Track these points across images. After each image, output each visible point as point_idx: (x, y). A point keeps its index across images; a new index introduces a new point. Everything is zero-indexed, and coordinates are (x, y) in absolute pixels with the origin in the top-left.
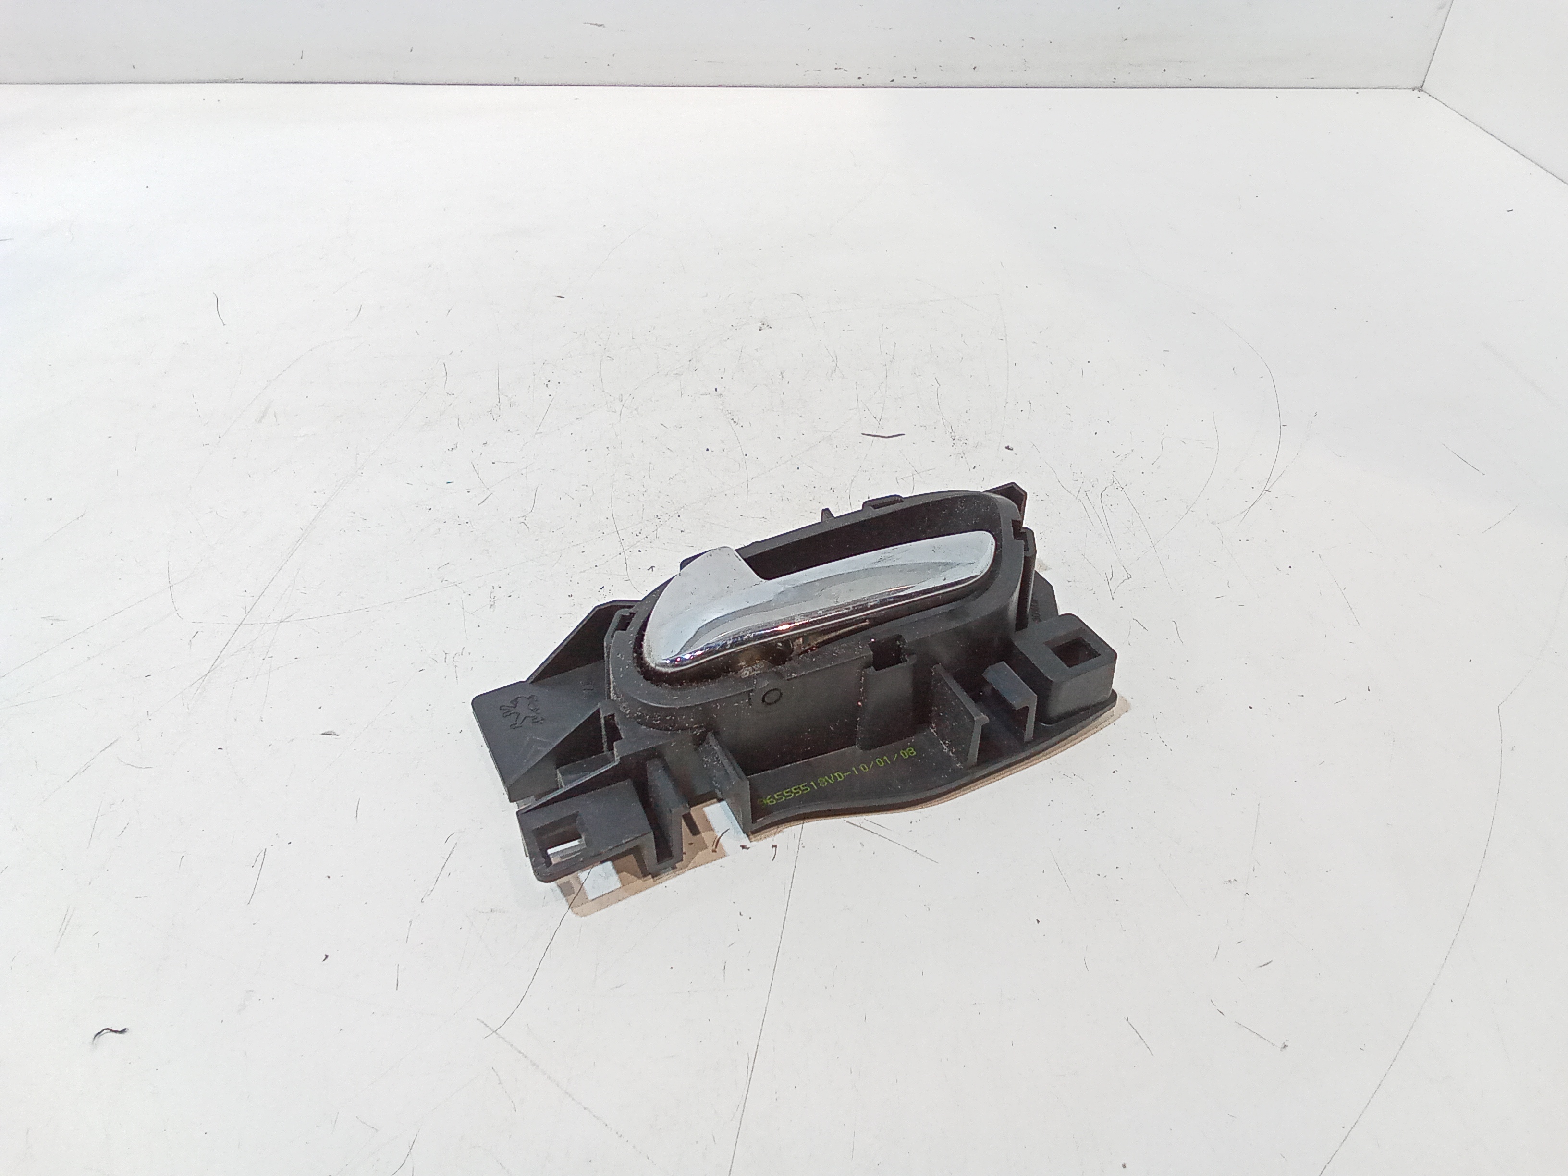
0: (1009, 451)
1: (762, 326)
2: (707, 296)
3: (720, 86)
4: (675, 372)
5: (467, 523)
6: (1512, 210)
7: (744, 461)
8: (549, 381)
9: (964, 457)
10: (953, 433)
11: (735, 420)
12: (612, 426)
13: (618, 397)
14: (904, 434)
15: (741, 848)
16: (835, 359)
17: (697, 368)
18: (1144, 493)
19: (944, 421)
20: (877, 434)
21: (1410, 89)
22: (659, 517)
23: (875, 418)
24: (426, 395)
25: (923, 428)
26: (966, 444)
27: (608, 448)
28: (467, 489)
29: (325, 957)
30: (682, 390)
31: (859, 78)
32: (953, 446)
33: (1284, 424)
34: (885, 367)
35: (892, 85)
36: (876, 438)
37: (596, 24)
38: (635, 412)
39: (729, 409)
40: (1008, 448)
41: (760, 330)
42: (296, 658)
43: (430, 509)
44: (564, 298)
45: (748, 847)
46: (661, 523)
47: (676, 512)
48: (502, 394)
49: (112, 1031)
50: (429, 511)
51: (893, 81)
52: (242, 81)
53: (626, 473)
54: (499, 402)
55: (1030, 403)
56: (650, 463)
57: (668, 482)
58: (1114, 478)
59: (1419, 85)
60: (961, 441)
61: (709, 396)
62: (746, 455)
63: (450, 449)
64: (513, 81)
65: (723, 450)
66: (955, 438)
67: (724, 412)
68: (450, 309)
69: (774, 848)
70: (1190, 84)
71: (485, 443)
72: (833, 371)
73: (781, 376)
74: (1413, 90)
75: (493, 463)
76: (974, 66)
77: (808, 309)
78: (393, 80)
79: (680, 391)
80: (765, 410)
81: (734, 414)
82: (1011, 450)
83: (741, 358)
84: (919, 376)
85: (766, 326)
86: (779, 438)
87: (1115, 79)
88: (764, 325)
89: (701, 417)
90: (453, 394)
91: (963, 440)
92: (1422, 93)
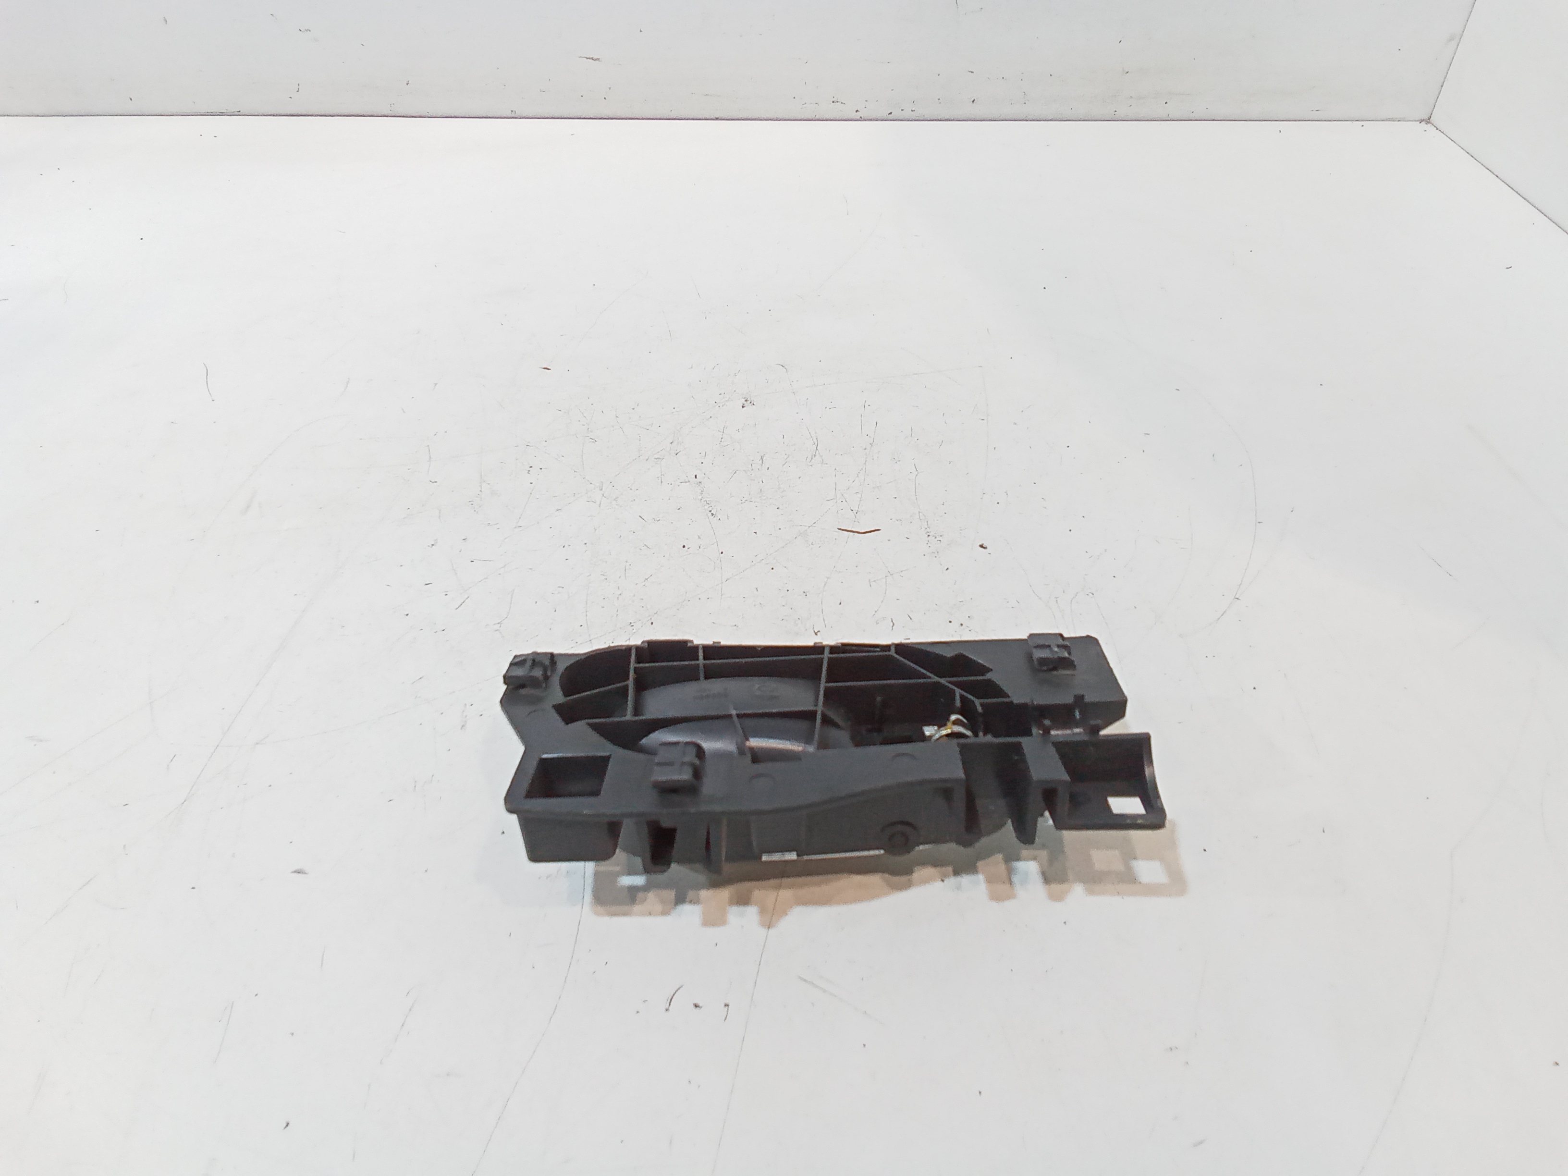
0: (982, 549)
1: (745, 403)
2: (692, 368)
3: (717, 119)
4: (656, 456)
5: (443, 630)
6: (1511, 267)
7: (719, 560)
8: (531, 467)
9: (937, 557)
10: (928, 528)
11: (712, 512)
12: (592, 519)
13: (598, 485)
14: (879, 530)
15: (694, 1007)
16: (816, 441)
17: (678, 451)
18: (1114, 600)
19: (921, 514)
20: (853, 529)
21: (1418, 121)
22: (632, 624)
23: (852, 510)
24: (409, 482)
25: (899, 522)
26: (940, 541)
27: (585, 544)
28: (445, 592)
29: (284, 1124)
30: (662, 476)
31: (857, 111)
32: (927, 544)
33: (1260, 522)
34: (865, 451)
35: (890, 118)
36: (852, 533)
37: (592, 59)
38: (614, 502)
39: (707, 500)
40: (981, 546)
41: (743, 407)
42: (270, 786)
43: (407, 615)
44: (550, 369)
45: (700, 1003)
46: (634, 631)
47: (649, 618)
48: (484, 482)
50: (407, 617)
51: (891, 113)
52: (239, 114)
53: (602, 573)
54: (481, 491)
55: (1007, 494)
56: (627, 562)
57: (643, 584)
58: (1085, 582)
59: (1426, 117)
61: (688, 483)
62: (722, 553)
63: (431, 546)
64: (509, 114)
65: (700, 547)
66: (930, 534)
67: (703, 502)
68: (436, 383)
69: (727, 1007)
70: (1192, 116)
71: (465, 538)
72: (813, 457)
73: (761, 461)
74: (1420, 123)
75: (472, 561)
76: (972, 100)
77: (792, 383)
78: (390, 113)
79: (660, 479)
80: (743, 501)
81: (712, 504)
82: (985, 548)
83: (722, 440)
84: (898, 462)
85: (749, 402)
86: (756, 533)
87: (1116, 111)
88: (747, 402)
89: (679, 509)
90: (436, 482)
91: (937, 537)
92: (1429, 125)
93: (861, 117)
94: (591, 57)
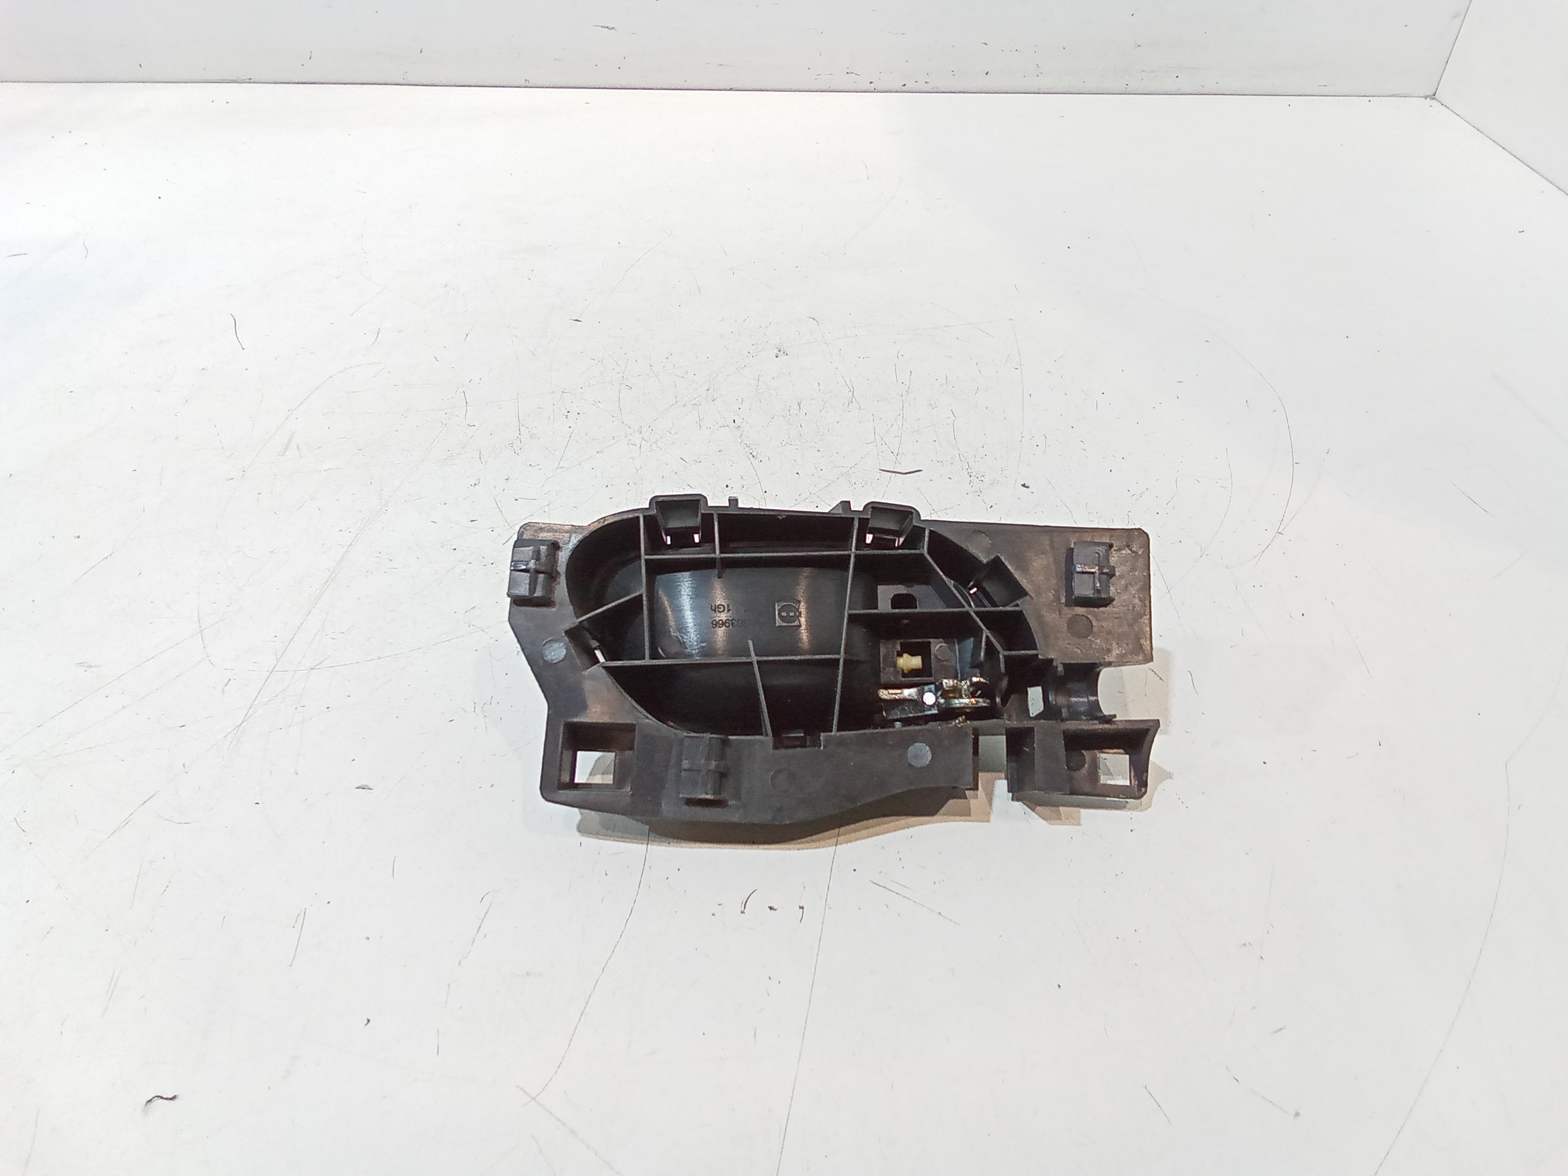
0: (1025, 488)
1: (778, 353)
2: (722, 320)
3: (731, 90)
4: (693, 402)
5: (492, 564)
6: (1523, 231)
7: (763, 498)
8: (569, 412)
9: (981, 495)
11: (753, 454)
12: (633, 460)
13: (637, 429)
14: (921, 471)
15: (769, 909)
16: (851, 388)
17: (715, 398)
18: (1159, 535)
19: (961, 456)
20: (895, 470)
21: (1424, 97)
23: (892, 453)
24: (447, 426)
25: (940, 464)
26: (982, 481)
27: (628, 484)
28: (491, 528)
29: (366, 1021)
30: (701, 421)
31: (871, 83)
32: (970, 483)
33: (1297, 462)
34: (901, 398)
35: (904, 90)
36: (894, 474)
37: (608, 28)
38: (654, 445)
39: (747, 443)
40: (1024, 485)
41: (777, 357)
42: (328, 708)
43: (455, 549)
44: (581, 321)
45: (775, 908)
48: (523, 426)
49: (162, 1098)
50: (455, 551)
51: (905, 85)
54: (520, 434)
55: (1046, 438)
58: (1129, 519)
59: (1431, 93)
61: (727, 428)
62: (766, 492)
63: (473, 485)
64: (523, 83)
65: (743, 487)
66: (972, 475)
67: (743, 445)
68: (468, 333)
69: (801, 910)
70: (1203, 91)
71: (507, 478)
72: (850, 402)
73: (798, 407)
74: (1426, 99)
75: (516, 500)
76: (986, 72)
77: (824, 335)
78: (402, 82)
79: (698, 423)
80: (784, 444)
81: (752, 447)
82: (1028, 487)
83: (758, 387)
84: (935, 408)
85: (782, 352)
86: (798, 473)
87: (1127, 85)
88: (780, 352)
89: (720, 451)
90: (474, 426)
91: (979, 478)
92: (1434, 101)
93: (875, 89)
94: (607, 25)
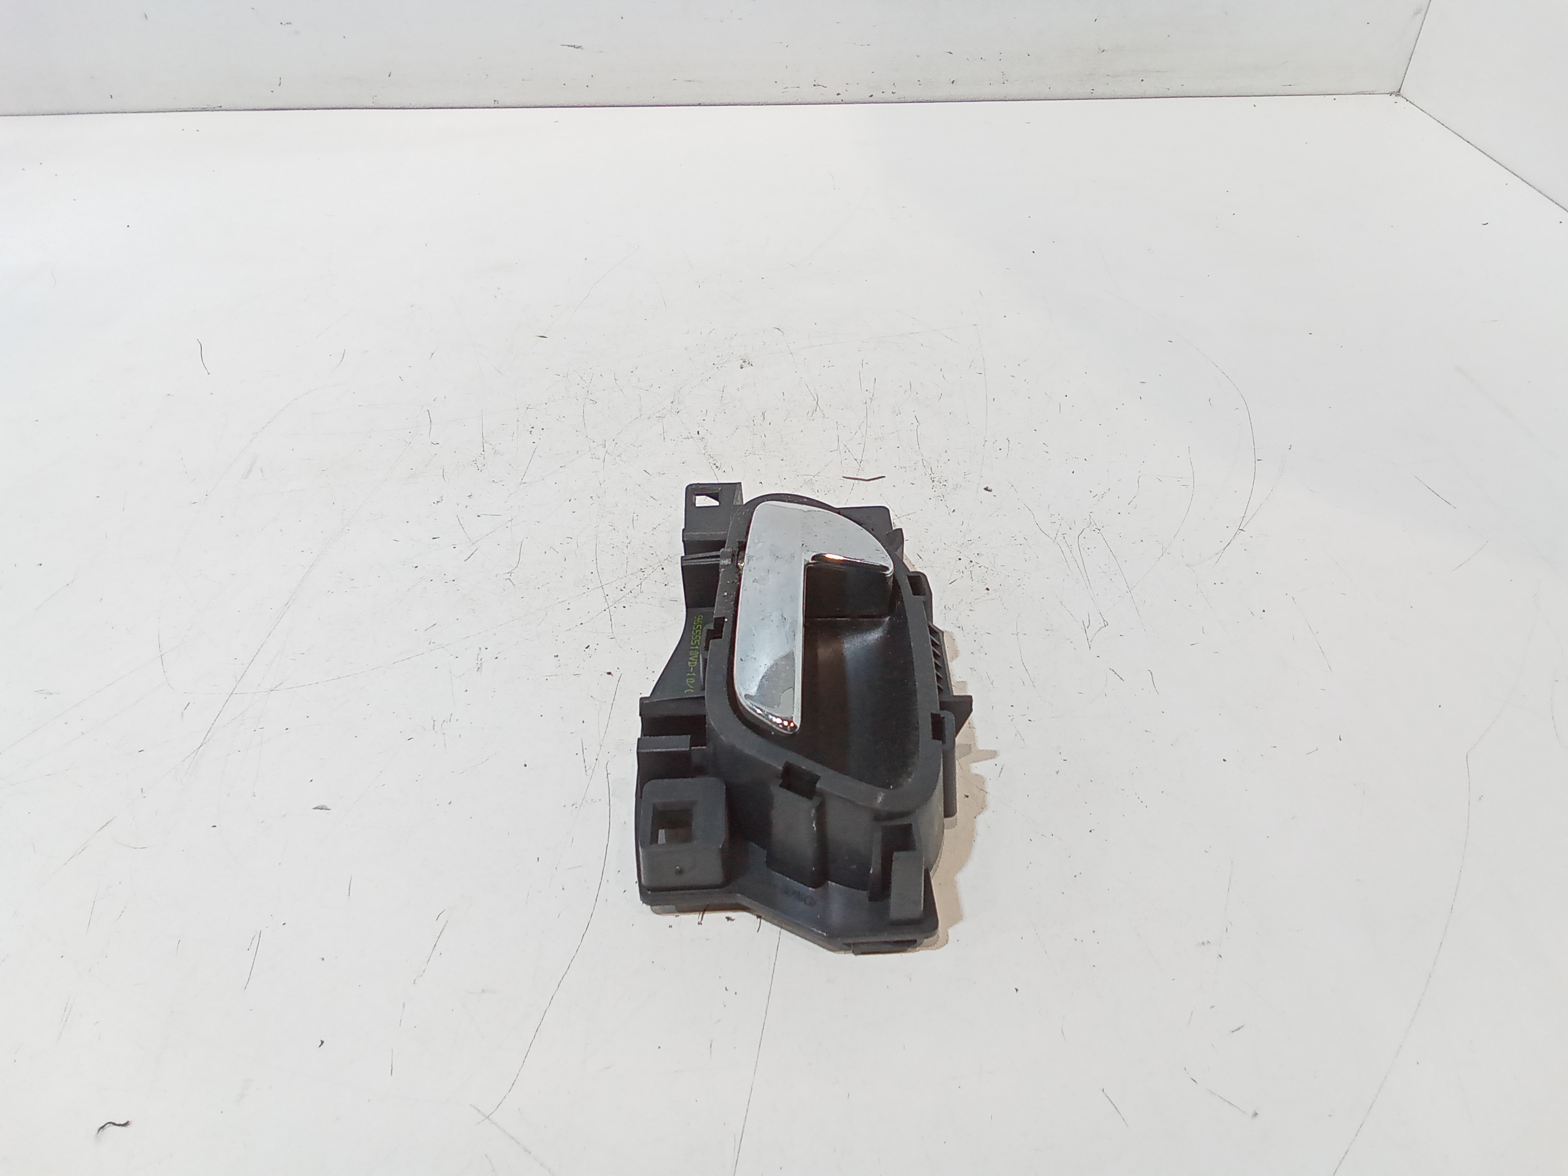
0: (987, 492)
1: (743, 364)
2: (688, 333)
3: (699, 105)
4: (657, 415)
5: (454, 581)
6: (1487, 223)
8: (533, 428)
9: (943, 500)
10: (932, 474)
11: (717, 465)
12: (596, 474)
13: (601, 443)
14: (884, 477)
15: (727, 920)
16: (816, 397)
17: (679, 410)
18: (1120, 535)
19: (924, 461)
20: (858, 477)
21: (1388, 94)
22: (643, 570)
23: (856, 460)
24: (411, 444)
25: (904, 470)
26: (945, 485)
27: (591, 497)
28: (453, 545)
29: (320, 1043)
30: (665, 433)
32: (933, 488)
33: (1259, 459)
34: (865, 405)
35: (871, 100)
36: (857, 481)
37: (574, 46)
38: (618, 458)
39: (711, 453)
40: (986, 489)
41: (741, 368)
42: (287, 729)
43: (416, 567)
44: (546, 337)
45: (733, 918)
47: (660, 564)
48: (487, 442)
49: (114, 1124)
50: (416, 569)
51: (871, 96)
52: (220, 109)
53: (610, 524)
54: (484, 451)
55: (1009, 441)
56: (634, 513)
57: (652, 532)
58: (1091, 520)
59: (1396, 90)
60: (940, 483)
61: (691, 439)
63: (436, 503)
64: (493, 104)
66: (935, 479)
67: (707, 456)
68: (433, 352)
69: (759, 919)
70: (1170, 93)
71: (470, 495)
72: (814, 411)
73: (762, 417)
74: (1391, 95)
75: (479, 516)
76: (952, 81)
77: (789, 345)
78: (371, 105)
79: (662, 435)
80: (747, 454)
81: (716, 458)
82: (990, 491)
83: (723, 399)
84: (899, 414)
85: (747, 363)
86: (761, 483)
87: (1093, 90)
88: (745, 363)
89: (683, 463)
90: (438, 444)
91: (942, 482)
92: (1399, 97)
93: (842, 100)
94: (573, 44)
